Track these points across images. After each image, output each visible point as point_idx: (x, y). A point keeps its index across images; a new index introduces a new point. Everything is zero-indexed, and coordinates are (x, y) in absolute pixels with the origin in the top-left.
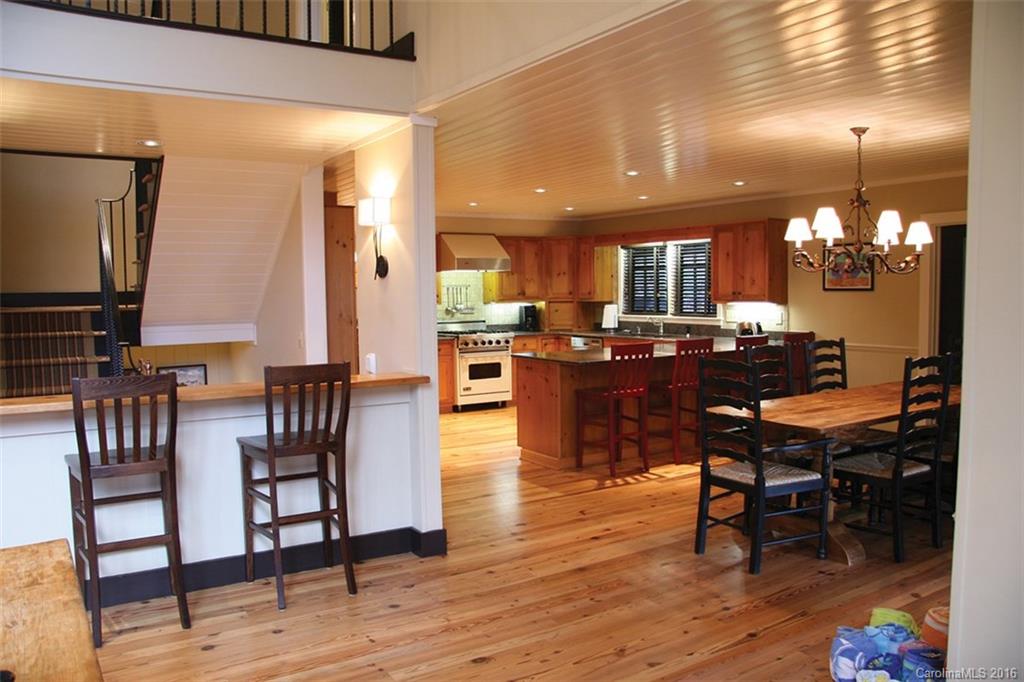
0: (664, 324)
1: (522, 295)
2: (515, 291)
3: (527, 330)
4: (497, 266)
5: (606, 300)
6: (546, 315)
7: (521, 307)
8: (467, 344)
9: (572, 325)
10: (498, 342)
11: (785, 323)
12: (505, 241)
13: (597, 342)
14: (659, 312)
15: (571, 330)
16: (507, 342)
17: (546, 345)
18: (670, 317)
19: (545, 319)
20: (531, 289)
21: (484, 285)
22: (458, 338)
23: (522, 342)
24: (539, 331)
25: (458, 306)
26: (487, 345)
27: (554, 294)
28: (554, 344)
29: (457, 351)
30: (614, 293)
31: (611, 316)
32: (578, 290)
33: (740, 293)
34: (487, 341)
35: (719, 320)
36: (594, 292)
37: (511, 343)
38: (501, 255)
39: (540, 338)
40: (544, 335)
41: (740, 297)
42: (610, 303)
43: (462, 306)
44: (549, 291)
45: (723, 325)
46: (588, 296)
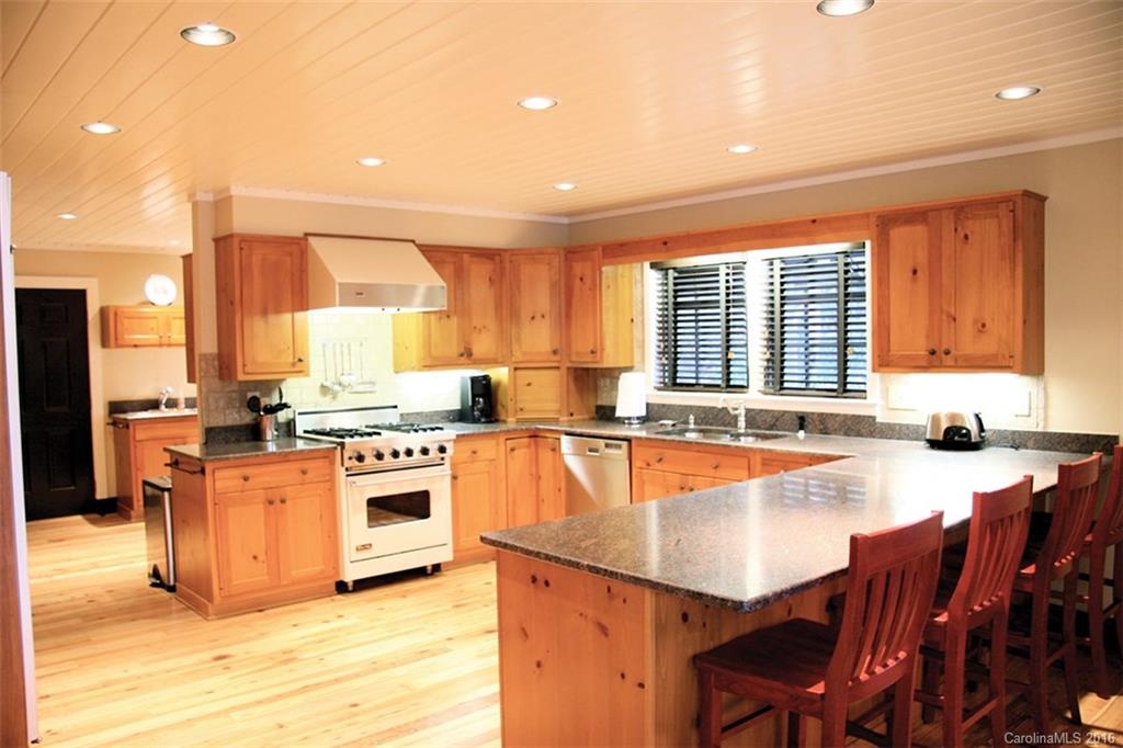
0: (748, 411)
1: (467, 356)
2: (454, 349)
3: (475, 421)
4: (418, 299)
5: (622, 365)
6: (510, 393)
7: (463, 378)
8: (360, 458)
9: (559, 411)
10: (425, 451)
11: (1038, 413)
12: (435, 254)
13: (619, 447)
14: (729, 387)
15: (556, 421)
16: (442, 450)
17: (512, 450)
18: (756, 397)
19: (505, 399)
20: (483, 345)
21: (395, 338)
22: (342, 445)
23: (467, 446)
24: (497, 421)
25: (344, 380)
26: (402, 456)
27: (524, 354)
28: (529, 446)
29: (342, 472)
30: (637, 352)
31: (635, 393)
32: (569, 345)
33: (947, 353)
34: (402, 450)
35: (874, 406)
36: (603, 349)
37: (450, 451)
38: (428, 280)
39: (502, 439)
40: (508, 431)
41: (949, 360)
42: (629, 369)
43: (352, 379)
44: (515, 347)
45: (882, 417)
46: (589, 358)
